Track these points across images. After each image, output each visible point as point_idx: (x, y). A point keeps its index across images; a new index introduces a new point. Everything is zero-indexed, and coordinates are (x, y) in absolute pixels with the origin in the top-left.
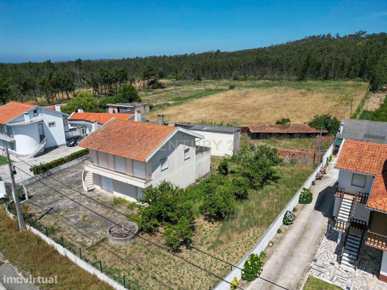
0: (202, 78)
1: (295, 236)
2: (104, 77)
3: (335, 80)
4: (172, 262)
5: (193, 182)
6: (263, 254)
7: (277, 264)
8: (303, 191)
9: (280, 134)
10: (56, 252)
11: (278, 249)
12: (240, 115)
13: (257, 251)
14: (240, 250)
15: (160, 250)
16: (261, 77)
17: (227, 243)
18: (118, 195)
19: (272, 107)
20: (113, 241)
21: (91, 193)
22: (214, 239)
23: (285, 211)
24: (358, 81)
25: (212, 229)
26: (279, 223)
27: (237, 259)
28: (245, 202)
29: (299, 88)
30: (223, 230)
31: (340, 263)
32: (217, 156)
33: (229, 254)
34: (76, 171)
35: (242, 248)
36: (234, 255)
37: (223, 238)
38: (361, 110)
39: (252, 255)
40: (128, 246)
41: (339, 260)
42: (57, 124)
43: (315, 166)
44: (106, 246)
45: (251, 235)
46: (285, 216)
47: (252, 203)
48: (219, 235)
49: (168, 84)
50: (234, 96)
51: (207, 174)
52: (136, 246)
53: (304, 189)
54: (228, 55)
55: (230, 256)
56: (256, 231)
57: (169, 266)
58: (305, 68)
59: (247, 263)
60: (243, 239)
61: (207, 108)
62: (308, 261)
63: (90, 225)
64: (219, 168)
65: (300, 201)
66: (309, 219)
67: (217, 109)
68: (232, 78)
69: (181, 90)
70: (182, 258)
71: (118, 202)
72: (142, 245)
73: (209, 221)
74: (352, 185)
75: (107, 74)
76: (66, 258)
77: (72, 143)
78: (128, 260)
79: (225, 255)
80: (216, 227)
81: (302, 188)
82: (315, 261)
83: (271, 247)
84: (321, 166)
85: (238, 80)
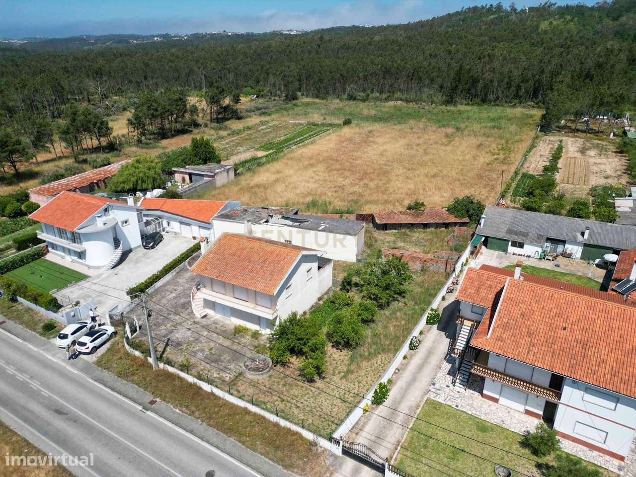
0: (299, 94)
1: (419, 362)
2: (152, 111)
3: (498, 105)
4: (310, 392)
5: (315, 302)
6: (390, 381)
7: (401, 389)
8: (430, 312)
9: (412, 225)
10: (200, 388)
11: (403, 375)
12: (362, 183)
13: (384, 380)
14: (369, 378)
15: (297, 382)
16: (390, 96)
17: (357, 372)
18: (236, 322)
19: (405, 167)
20: (250, 375)
21: (204, 319)
22: (345, 369)
23: (412, 337)
24: (528, 107)
25: (341, 358)
26: (405, 349)
27: (367, 387)
28: (372, 325)
29: (444, 126)
30: (352, 359)
31: (454, 385)
32: (338, 261)
33: (359, 382)
34: (175, 290)
35: (371, 376)
36: (364, 382)
37: (352, 367)
38: (521, 172)
39: (381, 384)
40: (264, 379)
41: (454, 383)
42: (130, 221)
43: (448, 275)
44: (245, 380)
45: (379, 362)
46: (411, 342)
47: (379, 327)
48: (350, 365)
49: (247, 111)
50: (350, 140)
51: (329, 290)
52: (273, 379)
53: (432, 310)
54: (339, 49)
55: (361, 384)
56: (383, 358)
57: (307, 396)
58: (454, 85)
59: (376, 391)
60: (371, 367)
61: (315, 169)
62: (427, 385)
63: (220, 359)
64: (343, 283)
65: (427, 323)
66: (434, 343)
67: (329, 170)
68: (345, 96)
69: (270, 124)
70: (318, 388)
71: (239, 331)
72: (279, 378)
73: (337, 349)
74: (472, 312)
75: (156, 105)
76: (212, 394)
77: (151, 244)
78: (270, 391)
79: (356, 383)
80: (345, 356)
81: (430, 308)
82: (434, 384)
83: (397, 373)
84: (454, 276)
85: (355, 99)
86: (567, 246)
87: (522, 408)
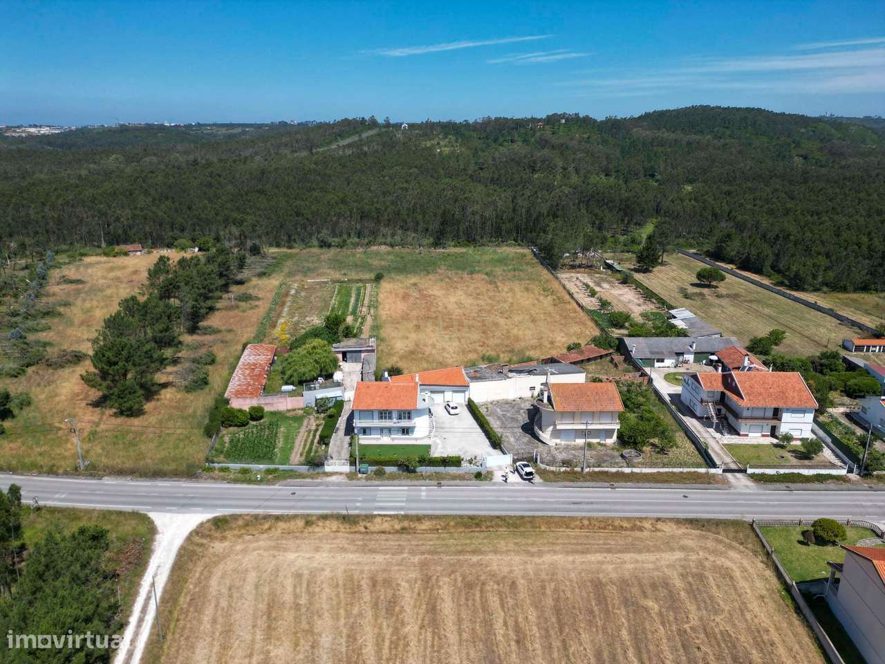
16: (371, 241)
29: (472, 273)
68: (316, 243)
69: (294, 287)
86: (685, 356)
87: (759, 435)
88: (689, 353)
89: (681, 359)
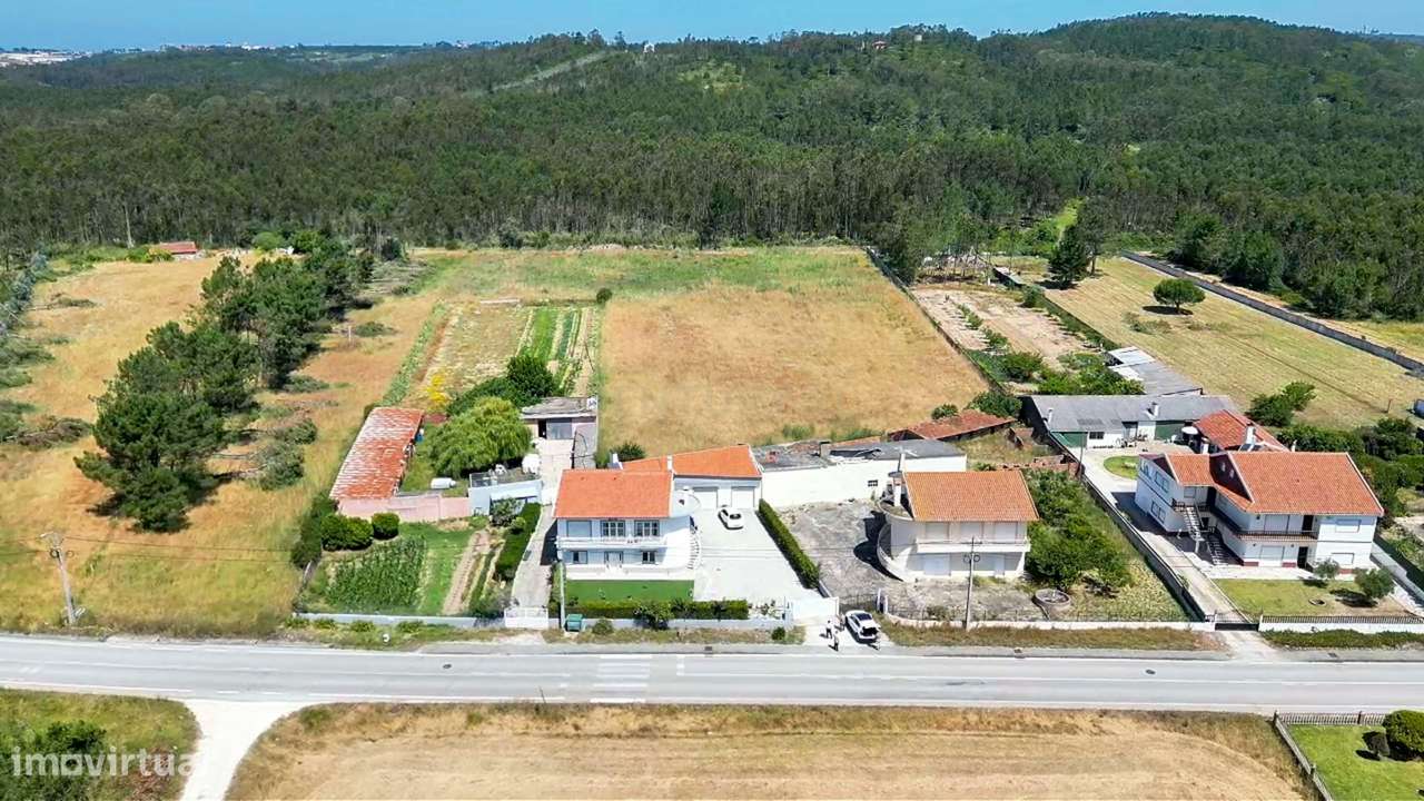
16: (592, 236)
24: (831, 243)
68: (496, 240)
74: (1186, 497)
82: (1200, 569)
85: (519, 245)
86: (1140, 427)
87: (1278, 563)
88: (1148, 422)
89: (1133, 432)
